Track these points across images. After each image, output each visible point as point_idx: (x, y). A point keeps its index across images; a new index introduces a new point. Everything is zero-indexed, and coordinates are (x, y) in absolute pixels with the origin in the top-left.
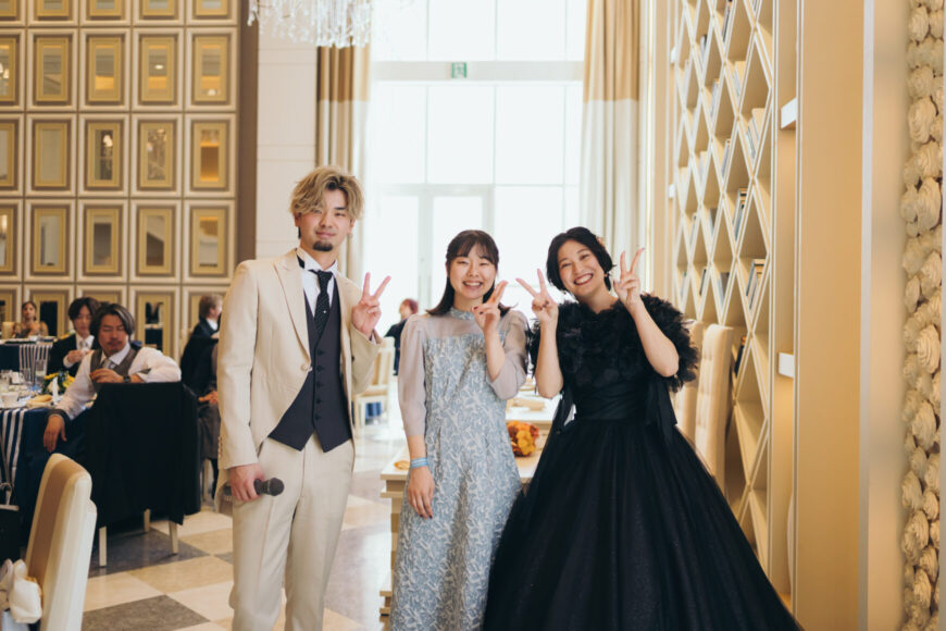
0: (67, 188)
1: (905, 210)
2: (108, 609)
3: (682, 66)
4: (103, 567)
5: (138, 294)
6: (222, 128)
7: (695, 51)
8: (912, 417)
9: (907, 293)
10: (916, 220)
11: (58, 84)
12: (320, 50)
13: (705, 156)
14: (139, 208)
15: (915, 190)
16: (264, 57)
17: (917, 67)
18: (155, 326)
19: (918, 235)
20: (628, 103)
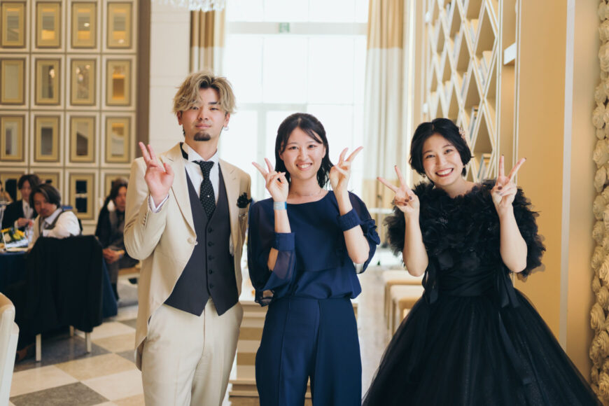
0: (23, 103)
1: (596, 120)
2: (39, 392)
3: (434, 24)
4: (38, 362)
5: (71, 175)
6: (126, 65)
7: (442, 14)
8: (599, 265)
9: (596, 178)
10: (604, 127)
11: (17, 34)
12: (192, 13)
13: (449, 84)
14: (71, 118)
15: (604, 106)
16: (155, 18)
17: (606, 19)
18: (83, 196)
19: (605, 138)
20: (396, 50)
